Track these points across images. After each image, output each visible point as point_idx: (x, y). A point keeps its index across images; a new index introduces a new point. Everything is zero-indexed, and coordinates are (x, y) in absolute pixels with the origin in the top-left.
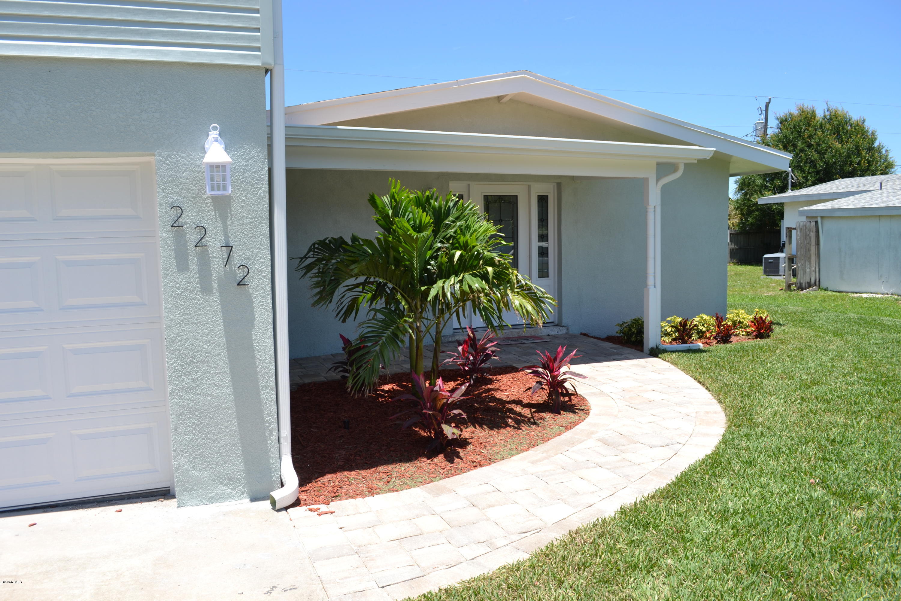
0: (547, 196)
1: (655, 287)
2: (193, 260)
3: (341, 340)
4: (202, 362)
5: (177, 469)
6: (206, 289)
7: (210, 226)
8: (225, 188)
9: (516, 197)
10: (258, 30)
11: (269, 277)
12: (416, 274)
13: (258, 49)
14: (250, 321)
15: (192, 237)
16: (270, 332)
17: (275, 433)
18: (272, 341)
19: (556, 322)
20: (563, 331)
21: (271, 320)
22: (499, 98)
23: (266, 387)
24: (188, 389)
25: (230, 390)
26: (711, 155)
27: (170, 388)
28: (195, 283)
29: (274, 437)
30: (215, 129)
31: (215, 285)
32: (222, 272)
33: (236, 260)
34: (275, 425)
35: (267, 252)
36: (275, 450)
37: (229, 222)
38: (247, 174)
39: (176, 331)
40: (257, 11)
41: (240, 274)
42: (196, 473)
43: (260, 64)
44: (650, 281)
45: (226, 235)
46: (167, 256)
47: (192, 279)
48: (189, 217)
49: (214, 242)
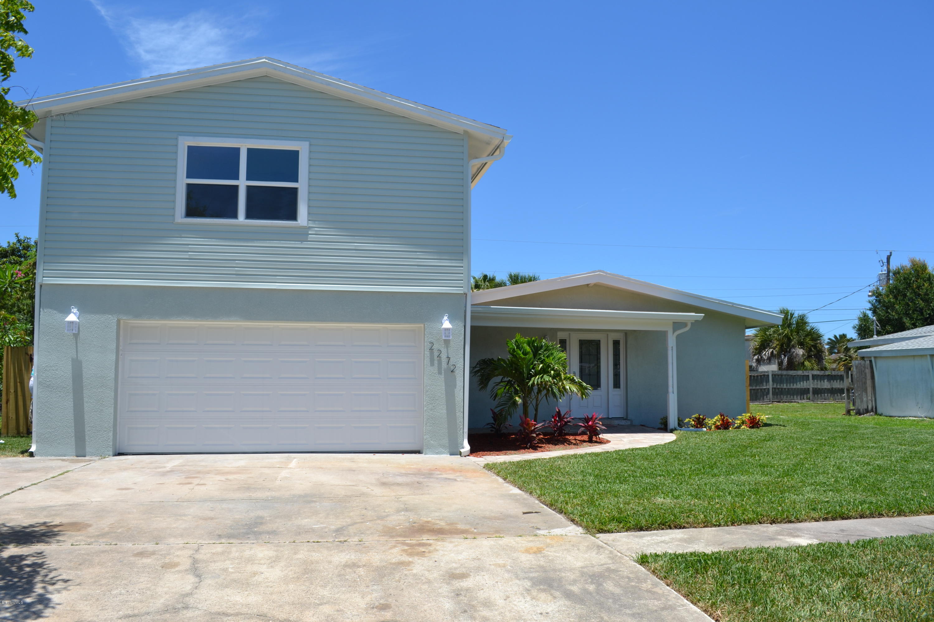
0: (619, 341)
1: (673, 393)
2: (436, 362)
3: (491, 411)
4: (437, 400)
5: (426, 439)
6: (440, 373)
7: (443, 350)
8: (449, 337)
9: (599, 341)
10: (462, 280)
11: (463, 369)
12: (525, 375)
13: (462, 287)
14: (455, 386)
15: (436, 354)
16: (462, 390)
17: (462, 430)
18: (462, 394)
19: (625, 418)
20: (629, 423)
21: (463, 386)
22: (588, 285)
23: (460, 411)
24: (431, 410)
25: (445, 412)
26: (702, 318)
27: (425, 408)
28: (436, 371)
29: (461, 431)
30: (447, 316)
31: (443, 372)
32: (446, 367)
33: (451, 363)
34: (462, 427)
35: (462, 360)
36: (461, 436)
37: (449, 349)
38: (456, 332)
39: (429, 388)
40: (462, 274)
41: (452, 368)
42: (432, 442)
43: (462, 292)
44: (670, 389)
45: (448, 354)
46: (427, 361)
47: (435, 369)
48: (435, 347)
49: (444, 356)
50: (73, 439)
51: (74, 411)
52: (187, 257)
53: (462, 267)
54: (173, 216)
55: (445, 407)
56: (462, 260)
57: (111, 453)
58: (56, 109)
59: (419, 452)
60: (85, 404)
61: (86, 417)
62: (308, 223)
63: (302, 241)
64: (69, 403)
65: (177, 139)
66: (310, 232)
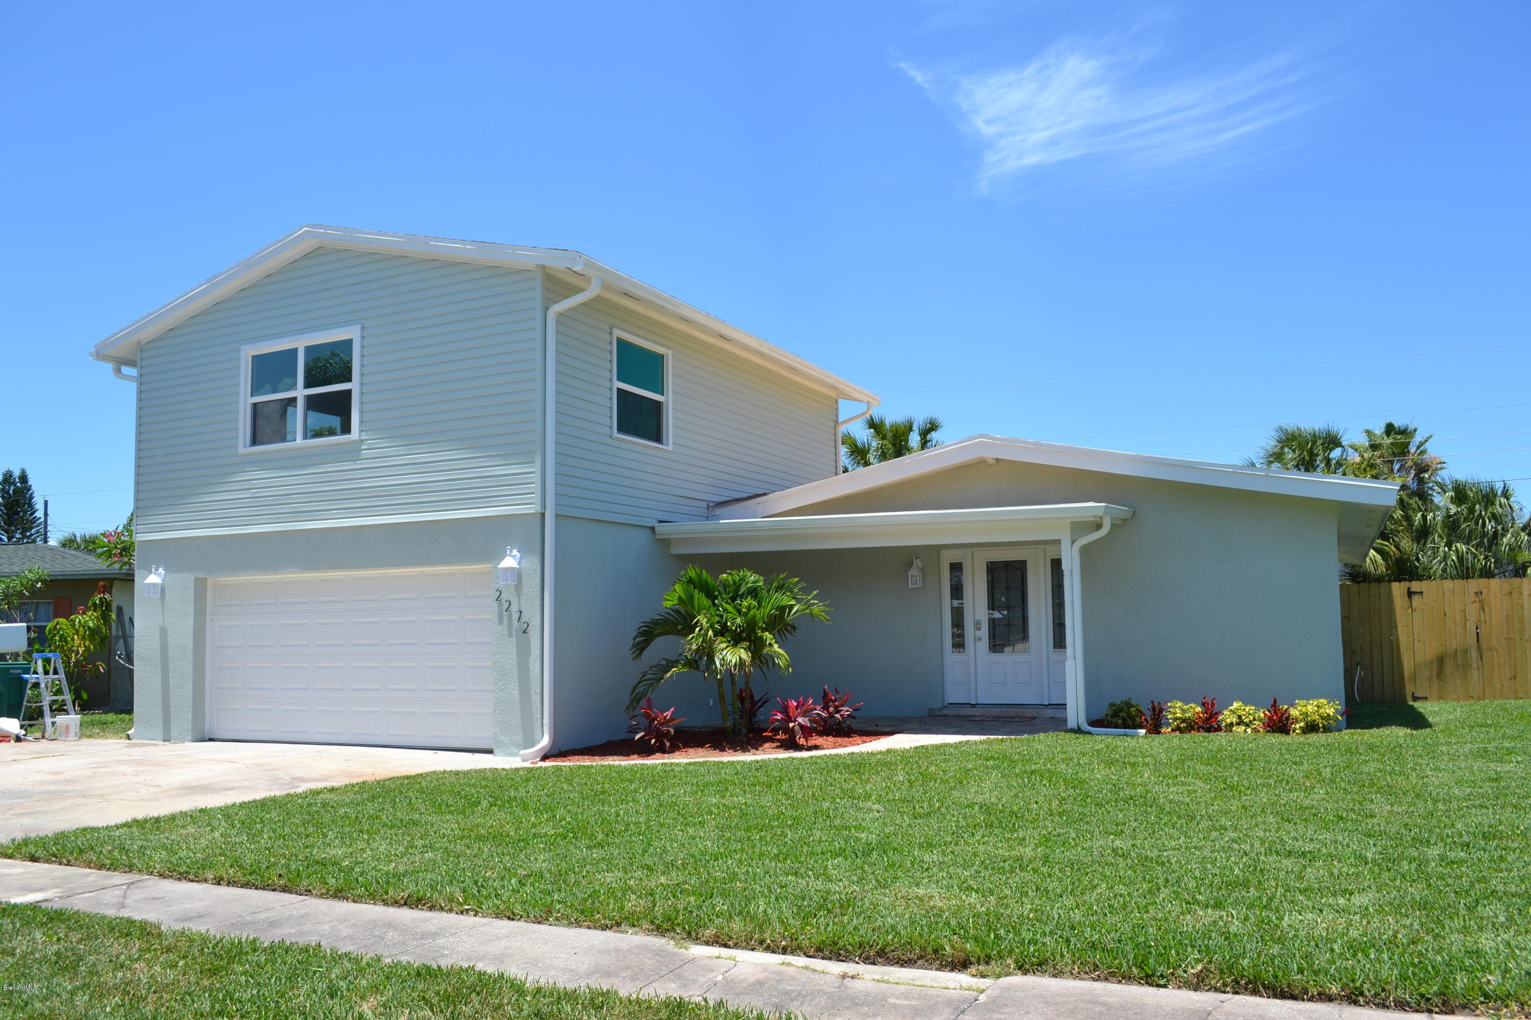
2: (505, 618)
4: (507, 675)
6: (510, 635)
7: (513, 600)
8: (510, 580)
9: (1026, 562)
10: (533, 493)
11: (539, 629)
13: (533, 503)
14: (529, 654)
15: (505, 606)
16: (539, 660)
17: (540, 720)
18: (539, 665)
21: (539, 654)
23: (535, 692)
24: (501, 689)
25: (517, 692)
27: (493, 688)
28: (505, 631)
29: (539, 723)
30: (508, 549)
31: (514, 632)
32: (517, 625)
33: (523, 619)
34: (539, 716)
35: (538, 615)
36: (539, 730)
37: (522, 599)
38: (530, 572)
39: (497, 657)
40: (534, 483)
41: (525, 627)
42: (503, 738)
43: (534, 511)
45: (520, 606)
46: (494, 616)
47: (504, 629)
48: (504, 596)
49: (514, 609)
50: (161, 721)
51: (162, 687)
52: (249, 495)
53: (533, 473)
54: (237, 446)
55: (517, 686)
56: (533, 462)
57: (190, 738)
58: (145, 335)
59: (490, 752)
60: (171, 680)
61: (171, 694)
62: (360, 435)
63: (354, 461)
64: (158, 679)
65: (239, 350)
66: (363, 447)
